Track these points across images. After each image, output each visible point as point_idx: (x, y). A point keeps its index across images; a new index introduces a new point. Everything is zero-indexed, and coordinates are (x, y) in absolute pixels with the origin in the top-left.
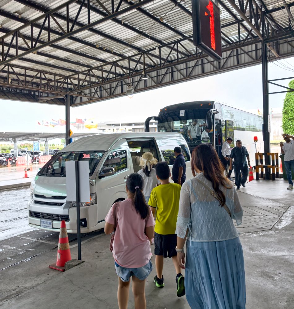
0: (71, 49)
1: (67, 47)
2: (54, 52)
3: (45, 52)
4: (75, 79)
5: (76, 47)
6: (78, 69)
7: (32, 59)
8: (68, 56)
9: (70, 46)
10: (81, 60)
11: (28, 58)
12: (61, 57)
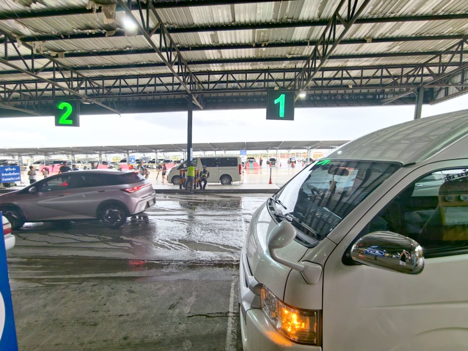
0: (424, 14)
1: (417, 13)
2: (397, 31)
3: (384, 35)
4: (434, 65)
5: (432, 8)
6: (440, 48)
7: (368, 52)
8: (420, 31)
9: (421, 9)
10: (444, 30)
11: (364, 53)
12: (409, 36)
